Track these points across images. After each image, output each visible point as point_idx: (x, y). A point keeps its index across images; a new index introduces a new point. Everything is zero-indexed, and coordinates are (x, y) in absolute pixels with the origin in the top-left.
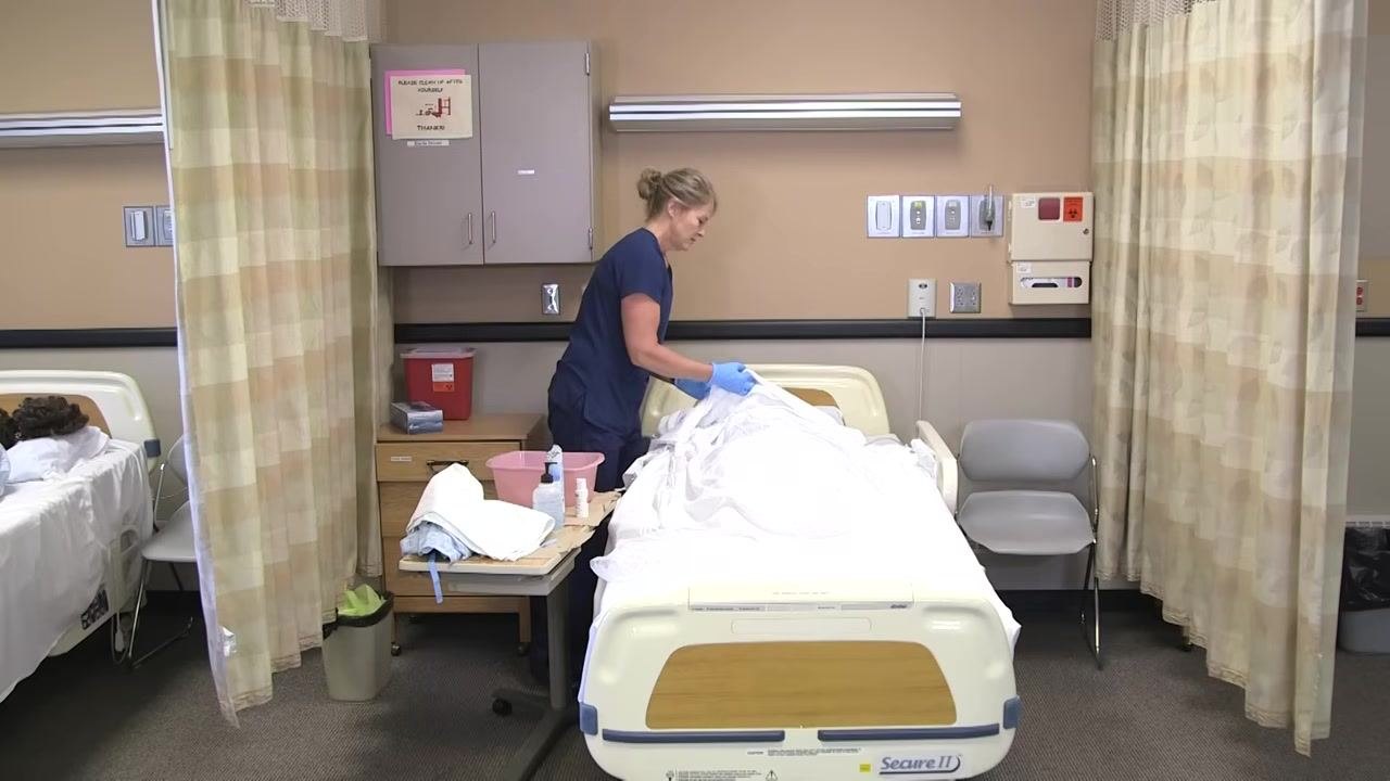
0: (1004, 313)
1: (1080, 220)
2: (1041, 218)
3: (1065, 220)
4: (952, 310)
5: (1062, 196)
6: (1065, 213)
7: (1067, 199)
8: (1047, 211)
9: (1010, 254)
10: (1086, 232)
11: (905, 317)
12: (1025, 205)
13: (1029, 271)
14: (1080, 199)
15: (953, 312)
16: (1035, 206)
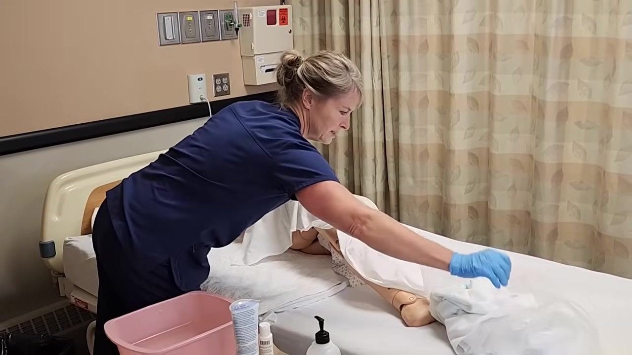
0: (243, 93)
1: (287, 24)
2: (268, 24)
3: (280, 24)
4: (214, 95)
5: (278, 7)
6: (280, 19)
7: (280, 10)
8: (271, 20)
9: (253, 50)
10: (290, 32)
11: (189, 104)
12: (259, 14)
13: (263, 61)
14: (286, 9)
15: (215, 96)
16: (265, 15)
